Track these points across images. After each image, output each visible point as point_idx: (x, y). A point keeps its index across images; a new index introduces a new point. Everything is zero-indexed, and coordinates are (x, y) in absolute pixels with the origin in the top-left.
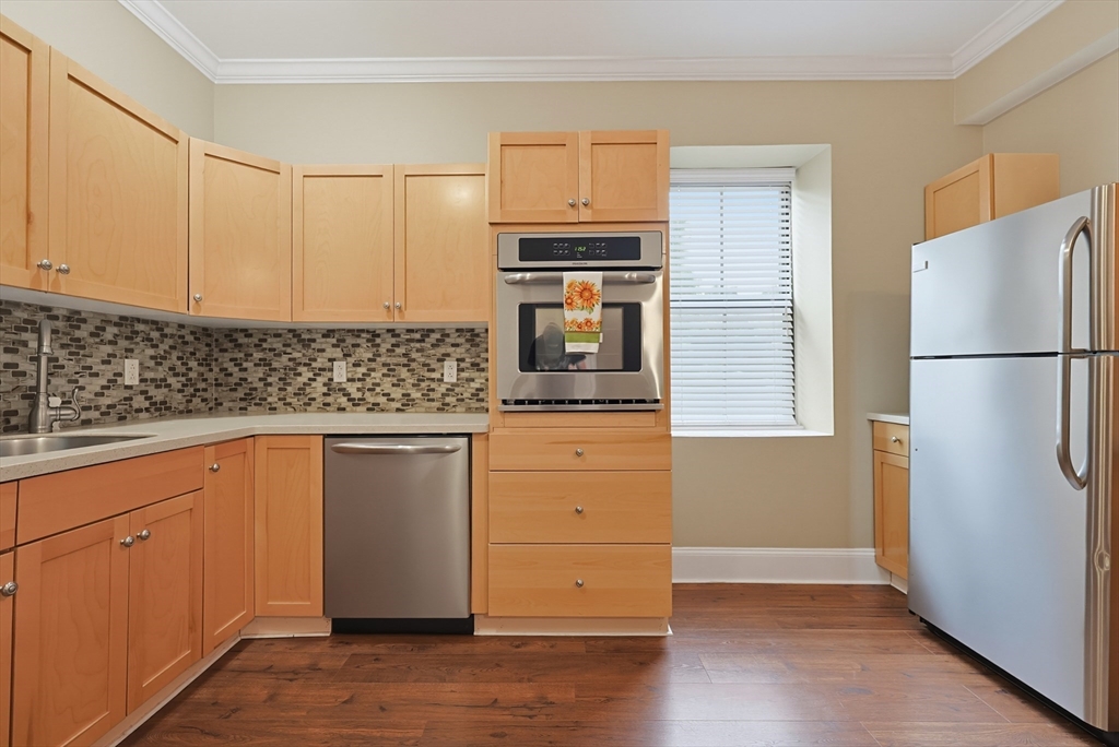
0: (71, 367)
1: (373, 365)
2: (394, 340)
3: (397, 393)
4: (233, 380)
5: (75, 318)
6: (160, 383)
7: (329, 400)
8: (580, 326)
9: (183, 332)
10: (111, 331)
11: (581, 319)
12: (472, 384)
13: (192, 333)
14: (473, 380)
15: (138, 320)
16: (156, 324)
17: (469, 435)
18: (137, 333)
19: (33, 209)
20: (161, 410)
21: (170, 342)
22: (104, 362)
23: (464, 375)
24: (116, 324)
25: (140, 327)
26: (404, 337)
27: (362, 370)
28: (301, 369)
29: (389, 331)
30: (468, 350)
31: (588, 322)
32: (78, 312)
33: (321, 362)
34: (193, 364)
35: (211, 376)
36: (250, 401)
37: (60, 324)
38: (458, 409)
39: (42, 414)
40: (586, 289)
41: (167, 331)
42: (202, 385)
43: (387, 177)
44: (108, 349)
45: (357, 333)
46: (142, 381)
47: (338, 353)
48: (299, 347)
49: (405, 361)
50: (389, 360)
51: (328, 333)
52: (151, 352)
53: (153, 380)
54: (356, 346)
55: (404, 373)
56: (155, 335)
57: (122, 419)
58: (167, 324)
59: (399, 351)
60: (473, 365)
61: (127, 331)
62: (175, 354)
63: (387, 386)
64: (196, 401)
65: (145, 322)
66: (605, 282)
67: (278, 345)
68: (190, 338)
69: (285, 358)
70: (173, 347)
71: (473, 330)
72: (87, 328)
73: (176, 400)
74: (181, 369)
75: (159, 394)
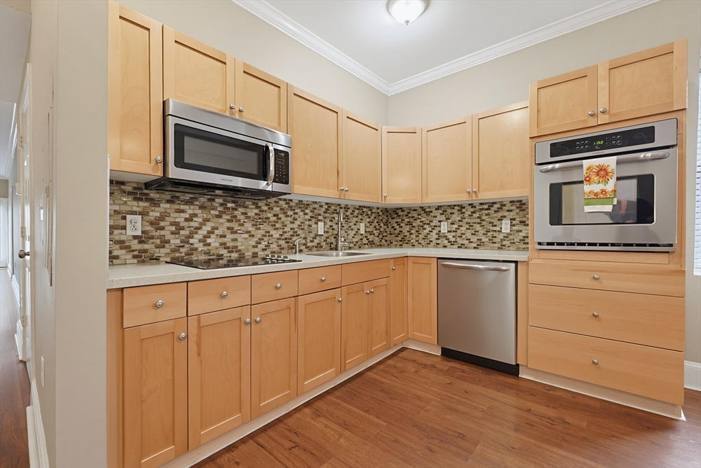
0: (346, 226)
1: (461, 223)
2: (472, 210)
3: (474, 239)
4: (397, 232)
5: (347, 208)
6: (371, 233)
7: (439, 242)
8: (596, 194)
9: (379, 211)
10: (357, 211)
11: (597, 190)
12: (520, 234)
13: (382, 211)
14: (521, 231)
15: (364, 207)
16: (370, 208)
17: (516, 262)
18: (364, 212)
19: (340, 170)
20: (372, 244)
21: (374, 215)
22: (355, 224)
23: (514, 228)
24: (358, 209)
25: (365, 210)
26: (478, 207)
27: (456, 226)
28: (426, 226)
29: (469, 205)
30: (517, 214)
31: (603, 191)
32: (347, 205)
33: (435, 223)
34: (382, 225)
35: (388, 230)
36: (404, 242)
37: (343, 210)
38: (511, 248)
39: (340, 244)
40: (602, 170)
41: (373, 211)
42: (385, 234)
43: (469, 122)
44: (355, 219)
45: (452, 207)
46: (366, 232)
47: (443, 217)
48: (425, 215)
49: (479, 221)
50: (469, 221)
51: (438, 208)
52: (368, 220)
53: (369, 232)
54: (452, 213)
55: (478, 227)
56: (369, 213)
57: (360, 247)
58: (373, 208)
59: (475, 215)
60: (521, 222)
61: (361, 211)
62: (376, 220)
63: (468, 234)
64: (383, 241)
65: (366, 207)
66: (618, 163)
67: (416, 215)
68: (381, 213)
69: (418, 221)
70: (375, 218)
71: (521, 201)
72: (350, 211)
73: (377, 240)
74: (378, 227)
75: (371, 238)
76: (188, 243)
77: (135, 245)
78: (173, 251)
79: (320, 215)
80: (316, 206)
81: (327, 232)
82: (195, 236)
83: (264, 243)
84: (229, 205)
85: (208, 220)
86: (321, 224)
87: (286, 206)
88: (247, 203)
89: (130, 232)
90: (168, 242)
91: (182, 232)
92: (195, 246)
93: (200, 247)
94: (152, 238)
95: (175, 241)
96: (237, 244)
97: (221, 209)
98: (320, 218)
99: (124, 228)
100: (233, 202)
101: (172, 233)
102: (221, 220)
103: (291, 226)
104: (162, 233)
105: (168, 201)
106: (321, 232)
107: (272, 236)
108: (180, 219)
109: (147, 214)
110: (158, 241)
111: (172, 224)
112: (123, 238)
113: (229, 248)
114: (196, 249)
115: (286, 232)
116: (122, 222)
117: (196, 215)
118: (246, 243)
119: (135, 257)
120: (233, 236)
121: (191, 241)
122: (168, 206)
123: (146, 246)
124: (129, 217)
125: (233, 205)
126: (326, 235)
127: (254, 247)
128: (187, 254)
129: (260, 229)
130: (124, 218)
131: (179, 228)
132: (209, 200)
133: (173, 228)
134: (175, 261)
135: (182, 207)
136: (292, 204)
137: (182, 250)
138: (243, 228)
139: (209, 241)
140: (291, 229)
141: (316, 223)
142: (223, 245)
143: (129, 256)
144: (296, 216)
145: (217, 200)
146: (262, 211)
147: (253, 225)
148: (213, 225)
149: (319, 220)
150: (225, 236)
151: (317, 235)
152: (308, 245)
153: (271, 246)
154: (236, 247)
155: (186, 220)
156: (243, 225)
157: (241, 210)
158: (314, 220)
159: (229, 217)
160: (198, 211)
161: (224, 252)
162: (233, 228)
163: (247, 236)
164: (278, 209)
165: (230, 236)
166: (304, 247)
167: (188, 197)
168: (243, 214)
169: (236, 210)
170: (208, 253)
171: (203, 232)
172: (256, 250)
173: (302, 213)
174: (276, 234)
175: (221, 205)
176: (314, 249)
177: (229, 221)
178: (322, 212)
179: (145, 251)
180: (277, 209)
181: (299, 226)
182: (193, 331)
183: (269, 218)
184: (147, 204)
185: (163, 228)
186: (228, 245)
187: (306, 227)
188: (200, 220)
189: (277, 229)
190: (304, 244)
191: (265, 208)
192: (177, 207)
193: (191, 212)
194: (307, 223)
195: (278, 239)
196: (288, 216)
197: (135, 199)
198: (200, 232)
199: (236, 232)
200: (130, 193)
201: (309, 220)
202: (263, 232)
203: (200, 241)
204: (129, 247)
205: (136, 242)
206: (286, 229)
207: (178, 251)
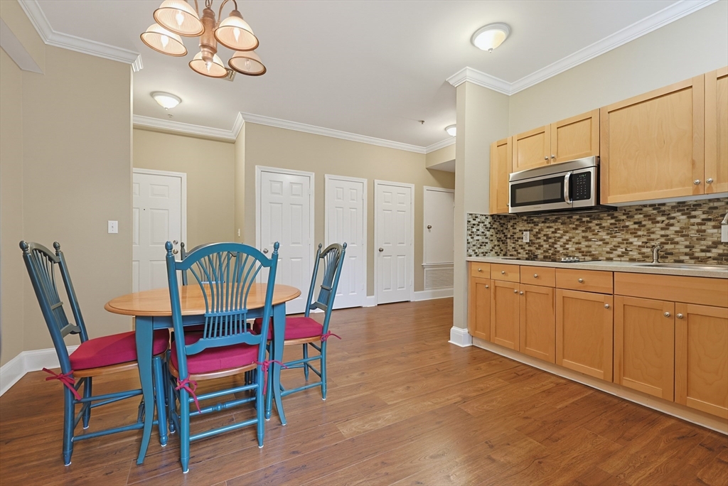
76: (553, 247)
77: (527, 248)
78: (545, 252)
80: (718, 204)
82: (558, 243)
83: (620, 251)
84: (584, 219)
85: (567, 232)
87: (655, 212)
88: (602, 215)
89: (524, 241)
90: (542, 246)
91: (550, 240)
92: (558, 249)
93: (561, 250)
94: (534, 243)
95: (546, 246)
96: (591, 249)
97: (577, 223)
99: (522, 238)
100: (588, 216)
101: (545, 241)
102: (577, 232)
104: (540, 241)
105: (543, 222)
107: (631, 243)
108: (549, 232)
109: (532, 230)
110: (537, 246)
111: (544, 235)
112: (522, 243)
113: (583, 252)
114: (558, 252)
115: (653, 240)
116: (521, 236)
117: (559, 229)
118: (600, 249)
119: (527, 253)
120: (587, 243)
121: (556, 246)
122: (543, 224)
123: (531, 248)
124: (524, 232)
125: (588, 219)
127: (608, 253)
128: (552, 254)
129: (615, 237)
131: (548, 238)
132: (568, 218)
133: (545, 238)
134: (545, 258)
136: (664, 208)
137: (550, 251)
138: (597, 237)
139: (567, 246)
140: (662, 236)
141: (716, 227)
142: (579, 250)
143: (525, 253)
144: (672, 221)
145: (574, 217)
146: (620, 220)
147: (608, 234)
148: (571, 235)
150: (580, 243)
152: (697, 255)
153: (630, 253)
154: (590, 252)
155: (553, 232)
156: (597, 234)
157: (596, 222)
158: (710, 224)
159: (584, 229)
160: (561, 226)
162: (587, 237)
163: (601, 243)
164: (642, 216)
165: (584, 243)
166: (687, 257)
167: (554, 217)
168: (597, 225)
169: (590, 222)
171: (563, 240)
172: (611, 256)
173: (684, 217)
174: (637, 242)
175: (578, 220)
176: (712, 260)
177: (583, 231)
179: (531, 251)
180: (639, 217)
181: (676, 232)
183: (627, 226)
184: (532, 225)
185: (539, 238)
186: (583, 249)
187: (693, 233)
188: (562, 232)
189: (639, 236)
190: (686, 254)
191: (624, 217)
192: (548, 225)
193: (556, 227)
194: (696, 227)
195: (639, 246)
196: (658, 222)
197: (528, 223)
198: (562, 240)
199: (590, 240)
200: (525, 220)
201: (699, 224)
202: (620, 240)
203: (561, 246)
204: (524, 248)
205: (527, 245)
206: (653, 236)
207: (547, 252)
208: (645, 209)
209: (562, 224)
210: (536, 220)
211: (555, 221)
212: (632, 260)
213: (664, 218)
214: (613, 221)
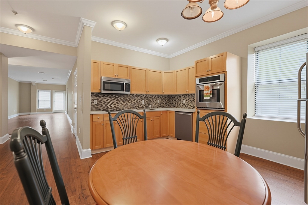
0: (152, 101)
1: (189, 100)
2: (191, 96)
3: (192, 106)
4: (172, 103)
5: (153, 96)
6: (162, 103)
7: (183, 106)
10: (156, 97)
11: (206, 93)
15: (159, 95)
16: (162, 95)
17: (193, 113)
19: (146, 86)
20: (162, 107)
21: (163, 98)
22: (156, 101)
25: (160, 96)
26: (193, 95)
27: (187, 101)
28: (180, 101)
29: (191, 94)
31: (208, 93)
33: (182, 100)
34: (167, 100)
35: (169, 102)
36: (174, 106)
37: (151, 97)
39: (149, 106)
40: (208, 87)
41: (163, 96)
42: (168, 103)
43: (186, 70)
44: (156, 99)
45: (186, 95)
46: (160, 103)
47: (184, 98)
48: (179, 97)
49: (193, 100)
50: (191, 100)
51: (183, 95)
52: (161, 99)
54: (186, 97)
55: (193, 102)
56: (161, 97)
57: (158, 108)
59: (192, 98)
61: (158, 97)
62: (164, 99)
63: (191, 104)
64: (167, 106)
65: (160, 95)
66: (211, 85)
67: (177, 97)
68: (166, 97)
69: (178, 99)
70: (164, 98)
72: (154, 97)
73: (164, 105)
74: (165, 101)
75: (162, 105)
76: (107, 106)
78: (104, 108)
79: (143, 98)
80: (142, 96)
81: (146, 103)
83: (126, 106)
84: (117, 97)
85: (111, 101)
86: (143, 101)
89: (95, 104)
90: (102, 106)
91: (105, 104)
93: (109, 107)
95: (104, 106)
96: (118, 106)
98: (143, 99)
99: (94, 103)
101: (103, 104)
102: (114, 101)
103: (134, 102)
104: (101, 104)
105: (103, 97)
106: (143, 103)
108: (105, 100)
109: (98, 100)
110: (100, 106)
111: (103, 102)
112: (94, 105)
113: (116, 107)
117: (109, 100)
119: (96, 109)
121: (108, 106)
122: (102, 98)
123: (98, 107)
124: (95, 100)
126: (145, 104)
130: (94, 101)
131: (105, 102)
132: (112, 96)
133: (103, 103)
134: (104, 110)
135: (106, 98)
136: (134, 95)
139: (111, 106)
141: (142, 101)
142: (115, 106)
143: (95, 109)
144: (135, 99)
145: (114, 96)
147: (123, 102)
149: (143, 100)
150: (115, 104)
151: (142, 104)
155: (106, 101)
156: (120, 102)
157: (120, 98)
158: (141, 100)
161: (115, 108)
163: (121, 104)
165: (117, 104)
168: (120, 99)
170: (111, 109)
172: (124, 108)
173: (137, 98)
174: (129, 104)
175: (115, 97)
176: (141, 108)
177: (116, 101)
178: (144, 97)
179: (98, 108)
180: (129, 97)
181: (136, 101)
182: (105, 124)
183: (127, 100)
184: (98, 98)
185: (101, 103)
187: (138, 102)
189: (130, 102)
190: (138, 107)
191: (126, 97)
192: (104, 98)
193: (107, 99)
194: (139, 101)
197: (96, 97)
198: (109, 103)
199: (118, 103)
200: (95, 95)
201: (140, 100)
202: (125, 103)
203: (109, 106)
204: (95, 107)
205: (96, 106)
206: (132, 102)
207: (105, 108)
208: (131, 95)
209: (110, 98)
210: (99, 95)
211: (107, 97)
212: (128, 109)
213: (134, 98)
214: (124, 98)
